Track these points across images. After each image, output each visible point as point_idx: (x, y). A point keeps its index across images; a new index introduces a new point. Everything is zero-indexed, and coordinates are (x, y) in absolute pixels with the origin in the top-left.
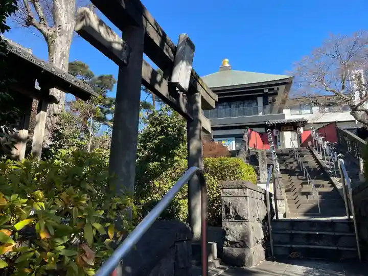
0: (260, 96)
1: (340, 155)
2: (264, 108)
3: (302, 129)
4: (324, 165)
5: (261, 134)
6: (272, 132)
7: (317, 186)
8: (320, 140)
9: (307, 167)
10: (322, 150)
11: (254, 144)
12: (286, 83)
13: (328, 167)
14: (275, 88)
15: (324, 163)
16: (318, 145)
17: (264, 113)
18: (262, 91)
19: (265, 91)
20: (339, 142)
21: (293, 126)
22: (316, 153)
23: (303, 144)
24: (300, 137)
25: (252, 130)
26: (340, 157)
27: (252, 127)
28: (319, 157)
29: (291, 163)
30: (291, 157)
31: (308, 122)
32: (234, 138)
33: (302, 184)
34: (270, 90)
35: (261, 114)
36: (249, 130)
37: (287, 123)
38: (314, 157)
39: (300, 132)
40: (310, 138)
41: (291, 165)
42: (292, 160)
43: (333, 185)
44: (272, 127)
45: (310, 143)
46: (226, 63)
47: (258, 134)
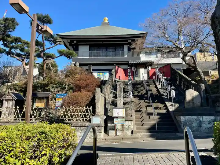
0: (126, 44)
1: (173, 87)
2: (128, 52)
3: (150, 68)
4: (162, 93)
5: (124, 70)
6: (131, 69)
7: (156, 108)
8: (160, 76)
9: (152, 94)
10: (161, 82)
11: (119, 77)
12: (142, 36)
13: (165, 94)
14: (136, 39)
15: (162, 91)
16: (159, 79)
17: (128, 56)
18: (127, 41)
19: (129, 41)
20: (172, 77)
21: (145, 65)
22: (157, 84)
23: (150, 78)
24: (148, 73)
25: (119, 67)
26: (173, 89)
27: (119, 64)
28: (159, 87)
29: (141, 90)
30: (142, 86)
31: (154, 63)
32: (108, 71)
33: (147, 107)
34: (132, 40)
35: (126, 56)
36: (117, 67)
37: (141, 63)
38: (156, 86)
39: (148, 69)
40: (155, 74)
41: (142, 92)
42: (142, 88)
43: (167, 108)
44: (132, 65)
45: (154, 77)
46: (106, 20)
47: (122, 70)
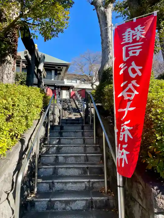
0: (53, 70)
1: (85, 103)
2: (55, 77)
3: (71, 90)
4: (79, 107)
6: (58, 90)
7: (75, 115)
8: (78, 96)
9: (72, 107)
10: (79, 101)
12: (67, 66)
13: (80, 108)
14: (61, 67)
15: (79, 106)
16: (77, 98)
18: (55, 67)
19: (56, 68)
20: (86, 98)
21: (68, 88)
22: (76, 101)
23: (71, 97)
24: (70, 94)
25: (48, 87)
26: (85, 104)
28: (77, 103)
29: (65, 105)
30: (66, 102)
31: (75, 87)
33: (69, 114)
34: (58, 68)
35: (53, 80)
36: (47, 87)
37: (66, 86)
38: (75, 103)
40: (74, 95)
41: (65, 106)
42: (66, 104)
43: (81, 115)
44: (58, 87)
45: (74, 97)
46: (36, 46)
47: (51, 90)
